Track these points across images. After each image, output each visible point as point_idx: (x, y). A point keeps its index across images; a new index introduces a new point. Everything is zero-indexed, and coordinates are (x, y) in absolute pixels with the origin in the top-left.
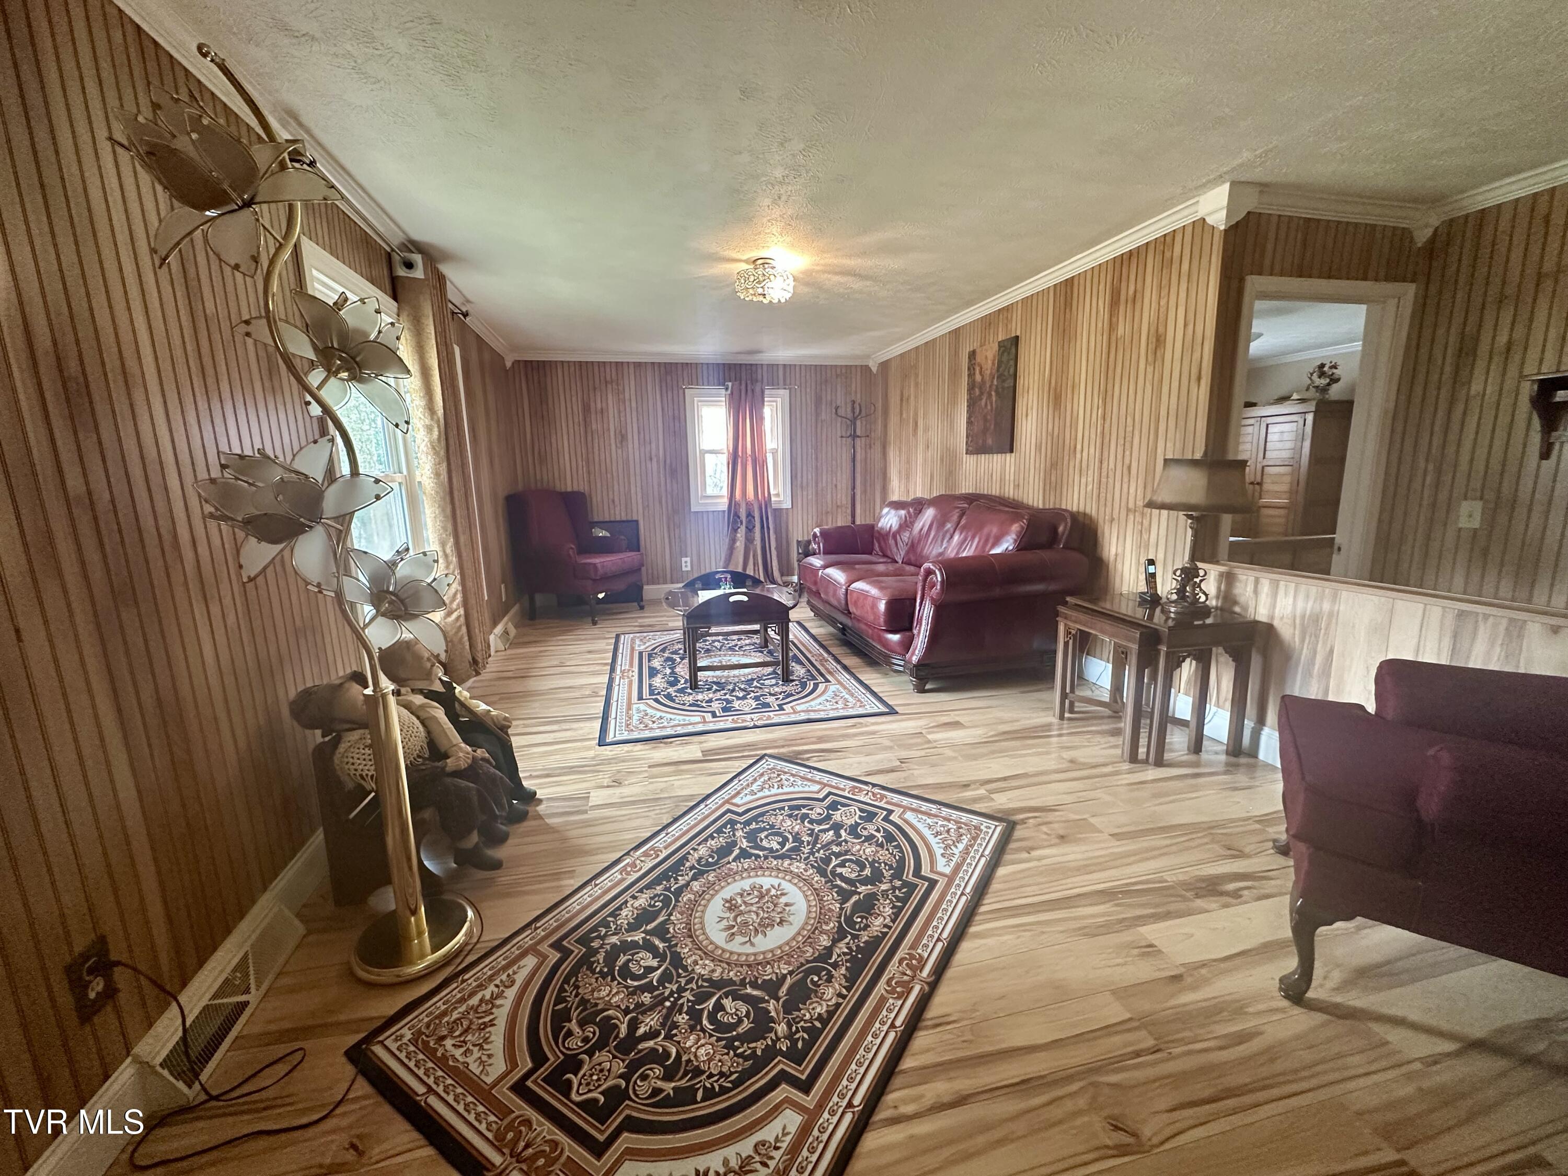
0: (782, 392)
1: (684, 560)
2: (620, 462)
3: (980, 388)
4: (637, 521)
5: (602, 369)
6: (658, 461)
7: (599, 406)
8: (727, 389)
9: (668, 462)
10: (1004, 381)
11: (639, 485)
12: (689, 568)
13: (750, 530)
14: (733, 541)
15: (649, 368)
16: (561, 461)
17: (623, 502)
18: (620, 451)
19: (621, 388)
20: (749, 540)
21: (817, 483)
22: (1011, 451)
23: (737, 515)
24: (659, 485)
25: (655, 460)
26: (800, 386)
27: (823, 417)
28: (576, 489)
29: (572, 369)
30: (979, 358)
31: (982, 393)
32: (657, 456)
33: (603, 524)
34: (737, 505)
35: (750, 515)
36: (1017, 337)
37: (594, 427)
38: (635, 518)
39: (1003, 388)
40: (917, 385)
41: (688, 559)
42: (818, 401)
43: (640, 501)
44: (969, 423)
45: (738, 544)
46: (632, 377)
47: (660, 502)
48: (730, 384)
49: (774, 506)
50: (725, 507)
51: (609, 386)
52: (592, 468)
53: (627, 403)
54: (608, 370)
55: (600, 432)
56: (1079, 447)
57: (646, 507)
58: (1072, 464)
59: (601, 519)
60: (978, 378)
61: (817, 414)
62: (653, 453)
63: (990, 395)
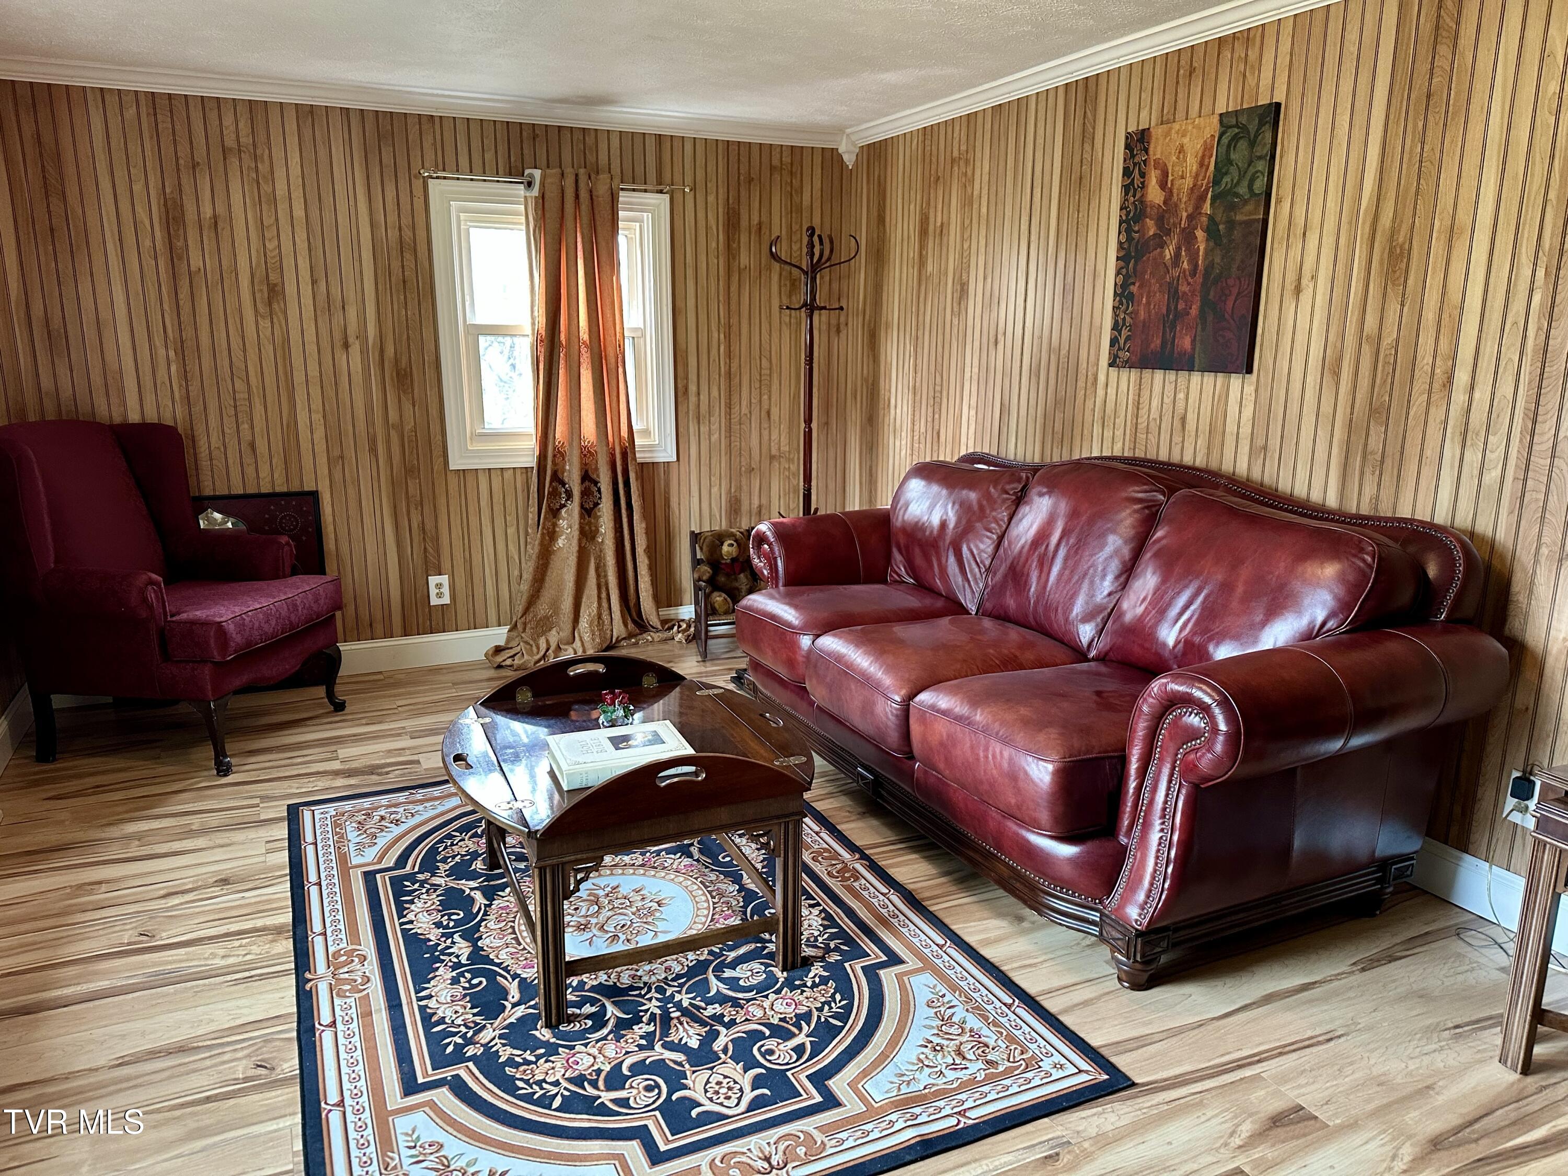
0: (653, 199)
1: (433, 580)
2: (268, 350)
3: (1160, 220)
4: (314, 496)
5: (213, 115)
6: (364, 352)
7: (207, 212)
8: (530, 185)
9: (390, 351)
10: (1232, 207)
11: (317, 404)
12: (446, 600)
13: (588, 511)
14: (551, 535)
15: (336, 121)
16: (109, 346)
17: (277, 447)
18: (265, 324)
19: (263, 168)
20: (588, 534)
21: (729, 406)
22: (1249, 370)
23: (557, 478)
24: (369, 408)
25: (355, 349)
26: (693, 189)
27: (744, 260)
28: (151, 416)
29: (131, 113)
30: (1157, 150)
31: (1164, 230)
32: (362, 336)
33: (225, 503)
34: (559, 454)
35: (588, 478)
36: (1278, 105)
37: (196, 262)
38: (309, 486)
39: (1231, 224)
40: (968, 202)
41: (444, 579)
42: (732, 223)
43: (321, 447)
44: (1123, 294)
45: (561, 542)
46: (292, 141)
47: (373, 450)
48: (537, 173)
49: (641, 457)
50: (530, 460)
51: (234, 162)
52: (193, 366)
53: (282, 208)
54: (228, 120)
55: (213, 277)
56: (1462, 377)
57: (336, 460)
58: (1437, 414)
59: (222, 490)
60: (1155, 195)
61: (731, 252)
62: (352, 329)
63: (1188, 238)
